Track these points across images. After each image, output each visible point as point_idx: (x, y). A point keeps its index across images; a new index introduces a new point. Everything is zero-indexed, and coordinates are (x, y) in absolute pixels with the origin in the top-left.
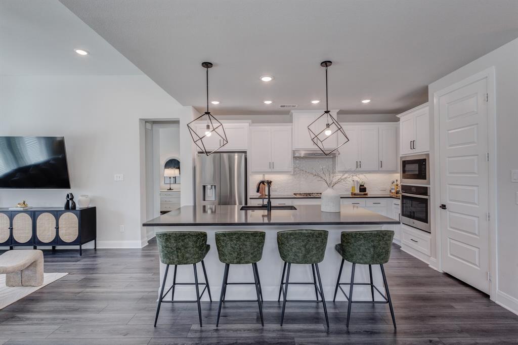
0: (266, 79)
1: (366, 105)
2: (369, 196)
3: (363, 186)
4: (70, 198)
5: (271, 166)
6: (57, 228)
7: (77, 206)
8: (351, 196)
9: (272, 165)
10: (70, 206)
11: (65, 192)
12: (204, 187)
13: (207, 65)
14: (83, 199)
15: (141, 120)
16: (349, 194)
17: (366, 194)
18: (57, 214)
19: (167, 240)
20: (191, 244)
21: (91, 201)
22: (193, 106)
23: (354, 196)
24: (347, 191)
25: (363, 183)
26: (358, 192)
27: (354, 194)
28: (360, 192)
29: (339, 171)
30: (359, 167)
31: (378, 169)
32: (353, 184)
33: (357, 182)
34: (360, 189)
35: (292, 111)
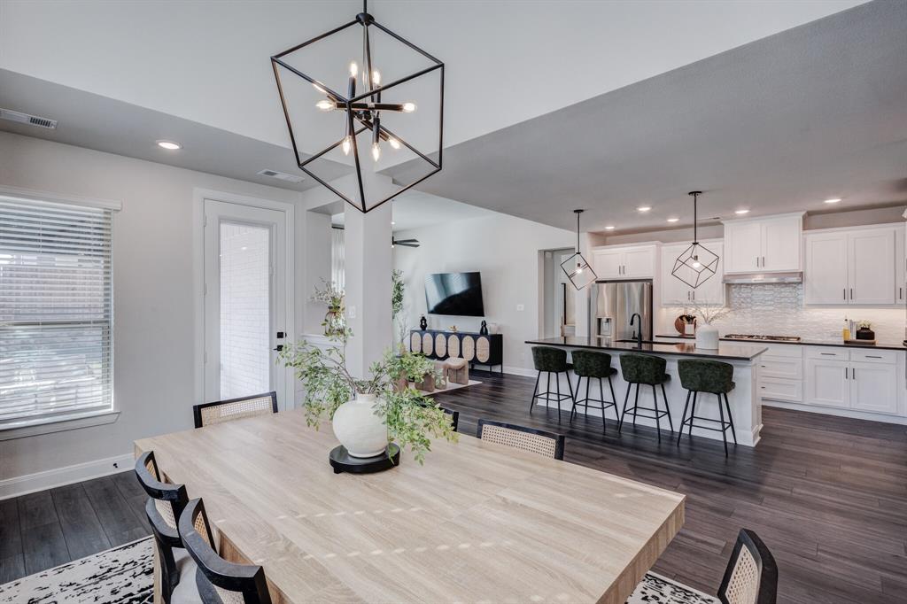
0: (644, 209)
2: (877, 346)
3: (868, 329)
4: (484, 324)
5: (691, 296)
6: (475, 349)
7: (489, 332)
8: (844, 344)
10: (484, 332)
11: (480, 319)
12: (599, 320)
13: (579, 211)
14: (492, 326)
15: (540, 251)
16: (838, 341)
17: (872, 343)
18: (475, 337)
19: (537, 352)
20: (552, 357)
21: (499, 329)
22: (589, 232)
25: (867, 324)
26: (853, 337)
27: (846, 342)
28: (857, 338)
29: (808, 305)
30: (849, 297)
31: (893, 302)
32: (846, 326)
33: (852, 323)
34: (859, 335)
35: (722, 222)
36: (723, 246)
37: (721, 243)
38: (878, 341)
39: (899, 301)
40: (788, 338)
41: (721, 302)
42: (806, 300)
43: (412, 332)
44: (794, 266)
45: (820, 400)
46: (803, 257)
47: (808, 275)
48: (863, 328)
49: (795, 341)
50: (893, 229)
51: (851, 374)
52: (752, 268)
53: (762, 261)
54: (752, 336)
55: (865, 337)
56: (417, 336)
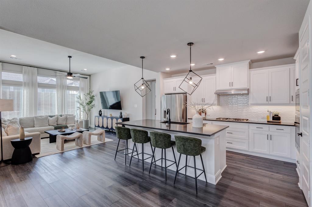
0: (173, 56)
1: (260, 55)
2: (282, 124)
3: (278, 115)
4: (121, 113)
7: (123, 117)
8: (267, 123)
9: (203, 100)
10: (121, 117)
11: (120, 111)
13: (143, 57)
14: (124, 114)
16: (265, 121)
17: (280, 122)
18: (117, 119)
21: (128, 115)
22: (161, 72)
23: (269, 123)
24: (263, 118)
25: (277, 113)
26: (271, 120)
27: (268, 122)
28: (273, 120)
29: (251, 104)
30: (269, 101)
31: (289, 103)
32: (268, 114)
33: (270, 113)
34: (274, 118)
35: (216, 66)
36: (216, 77)
37: (215, 76)
38: (283, 121)
39: (291, 102)
40: (243, 119)
41: (215, 103)
42: (251, 102)
43: (96, 116)
44: (245, 86)
45: (256, 150)
46: (249, 81)
47: (251, 90)
48: (275, 115)
49: (245, 121)
50: (289, 67)
51: (270, 137)
52: (227, 87)
53: (231, 84)
54: (227, 119)
55: (276, 119)
56: (97, 118)
